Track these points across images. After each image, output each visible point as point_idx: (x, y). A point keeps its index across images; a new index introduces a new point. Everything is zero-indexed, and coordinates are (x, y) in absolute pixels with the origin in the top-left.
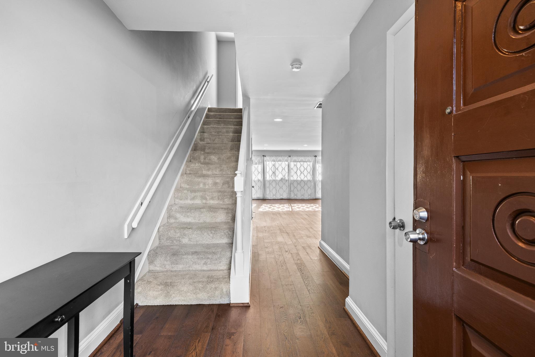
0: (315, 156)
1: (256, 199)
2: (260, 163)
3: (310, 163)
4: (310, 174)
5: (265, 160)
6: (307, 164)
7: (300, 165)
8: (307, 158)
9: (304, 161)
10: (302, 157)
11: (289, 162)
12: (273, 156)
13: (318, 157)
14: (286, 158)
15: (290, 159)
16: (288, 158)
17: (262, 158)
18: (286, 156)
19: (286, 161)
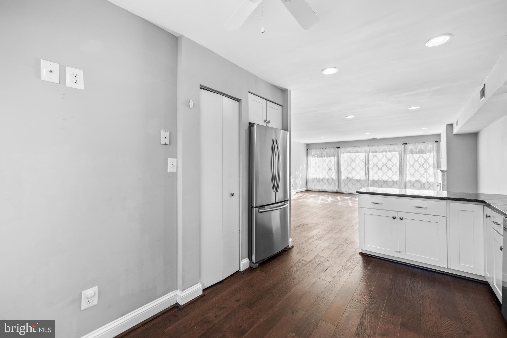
0: (405, 144)
1: (329, 191)
2: (334, 155)
4: (396, 166)
5: (339, 151)
6: (392, 154)
7: (382, 156)
8: (392, 147)
9: (388, 151)
10: (385, 146)
11: (367, 154)
12: (349, 147)
13: (408, 144)
14: (365, 148)
15: (369, 149)
16: (367, 149)
17: (337, 150)
18: (366, 146)
19: (363, 152)
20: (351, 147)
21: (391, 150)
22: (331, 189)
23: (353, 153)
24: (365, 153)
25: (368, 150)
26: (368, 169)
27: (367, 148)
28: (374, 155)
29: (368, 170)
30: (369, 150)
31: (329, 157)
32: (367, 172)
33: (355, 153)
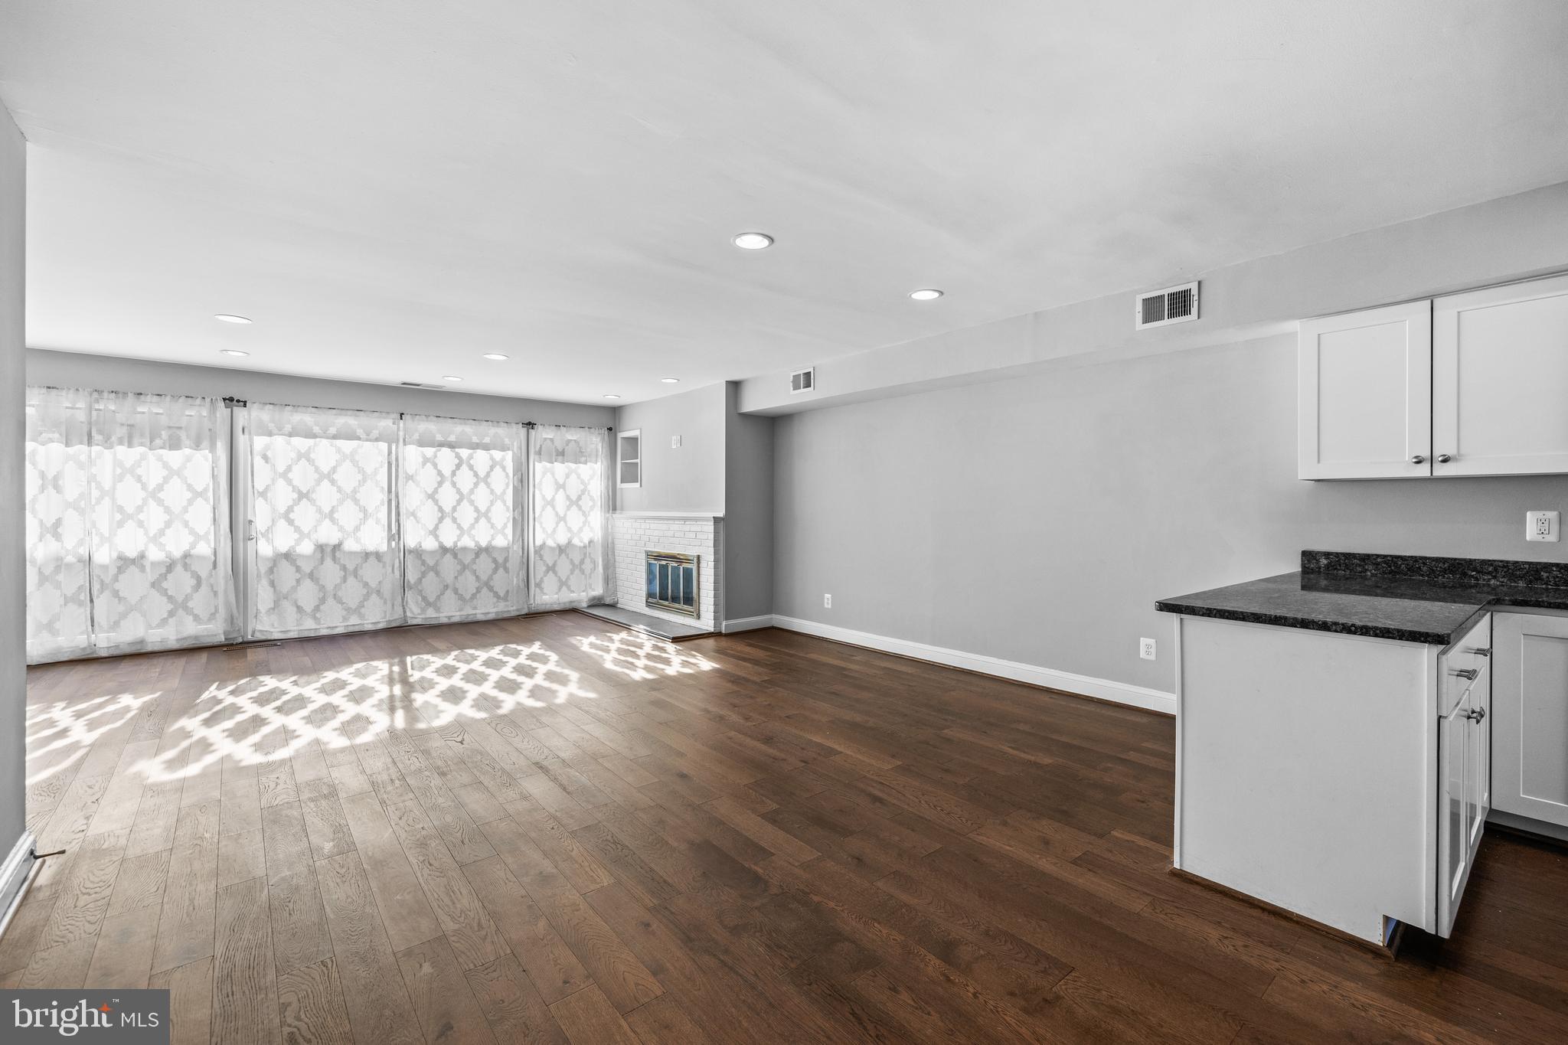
0: (529, 424)
1: (175, 645)
3: (502, 453)
4: (504, 502)
5: (240, 423)
6: (492, 459)
7: (457, 461)
8: (490, 432)
9: (477, 444)
10: (465, 424)
11: (394, 447)
12: (300, 409)
13: (539, 428)
14: (386, 424)
15: (401, 429)
16: (396, 426)
17: (222, 411)
18: (388, 413)
19: (377, 440)
20: (314, 410)
21: (488, 441)
22: (185, 634)
23: (324, 441)
24: (386, 444)
25: (398, 435)
26: (398, 514)
27: (394, 423)
28: (424, 456)
29: (398, 521)
30: (401, 434)
31: (171, 449)
32: (394, 531)
33: (334, 437)
